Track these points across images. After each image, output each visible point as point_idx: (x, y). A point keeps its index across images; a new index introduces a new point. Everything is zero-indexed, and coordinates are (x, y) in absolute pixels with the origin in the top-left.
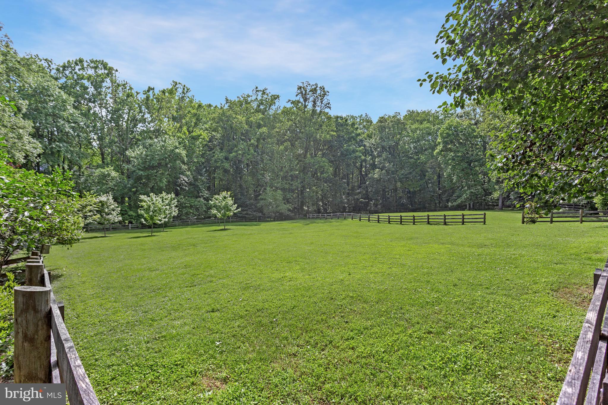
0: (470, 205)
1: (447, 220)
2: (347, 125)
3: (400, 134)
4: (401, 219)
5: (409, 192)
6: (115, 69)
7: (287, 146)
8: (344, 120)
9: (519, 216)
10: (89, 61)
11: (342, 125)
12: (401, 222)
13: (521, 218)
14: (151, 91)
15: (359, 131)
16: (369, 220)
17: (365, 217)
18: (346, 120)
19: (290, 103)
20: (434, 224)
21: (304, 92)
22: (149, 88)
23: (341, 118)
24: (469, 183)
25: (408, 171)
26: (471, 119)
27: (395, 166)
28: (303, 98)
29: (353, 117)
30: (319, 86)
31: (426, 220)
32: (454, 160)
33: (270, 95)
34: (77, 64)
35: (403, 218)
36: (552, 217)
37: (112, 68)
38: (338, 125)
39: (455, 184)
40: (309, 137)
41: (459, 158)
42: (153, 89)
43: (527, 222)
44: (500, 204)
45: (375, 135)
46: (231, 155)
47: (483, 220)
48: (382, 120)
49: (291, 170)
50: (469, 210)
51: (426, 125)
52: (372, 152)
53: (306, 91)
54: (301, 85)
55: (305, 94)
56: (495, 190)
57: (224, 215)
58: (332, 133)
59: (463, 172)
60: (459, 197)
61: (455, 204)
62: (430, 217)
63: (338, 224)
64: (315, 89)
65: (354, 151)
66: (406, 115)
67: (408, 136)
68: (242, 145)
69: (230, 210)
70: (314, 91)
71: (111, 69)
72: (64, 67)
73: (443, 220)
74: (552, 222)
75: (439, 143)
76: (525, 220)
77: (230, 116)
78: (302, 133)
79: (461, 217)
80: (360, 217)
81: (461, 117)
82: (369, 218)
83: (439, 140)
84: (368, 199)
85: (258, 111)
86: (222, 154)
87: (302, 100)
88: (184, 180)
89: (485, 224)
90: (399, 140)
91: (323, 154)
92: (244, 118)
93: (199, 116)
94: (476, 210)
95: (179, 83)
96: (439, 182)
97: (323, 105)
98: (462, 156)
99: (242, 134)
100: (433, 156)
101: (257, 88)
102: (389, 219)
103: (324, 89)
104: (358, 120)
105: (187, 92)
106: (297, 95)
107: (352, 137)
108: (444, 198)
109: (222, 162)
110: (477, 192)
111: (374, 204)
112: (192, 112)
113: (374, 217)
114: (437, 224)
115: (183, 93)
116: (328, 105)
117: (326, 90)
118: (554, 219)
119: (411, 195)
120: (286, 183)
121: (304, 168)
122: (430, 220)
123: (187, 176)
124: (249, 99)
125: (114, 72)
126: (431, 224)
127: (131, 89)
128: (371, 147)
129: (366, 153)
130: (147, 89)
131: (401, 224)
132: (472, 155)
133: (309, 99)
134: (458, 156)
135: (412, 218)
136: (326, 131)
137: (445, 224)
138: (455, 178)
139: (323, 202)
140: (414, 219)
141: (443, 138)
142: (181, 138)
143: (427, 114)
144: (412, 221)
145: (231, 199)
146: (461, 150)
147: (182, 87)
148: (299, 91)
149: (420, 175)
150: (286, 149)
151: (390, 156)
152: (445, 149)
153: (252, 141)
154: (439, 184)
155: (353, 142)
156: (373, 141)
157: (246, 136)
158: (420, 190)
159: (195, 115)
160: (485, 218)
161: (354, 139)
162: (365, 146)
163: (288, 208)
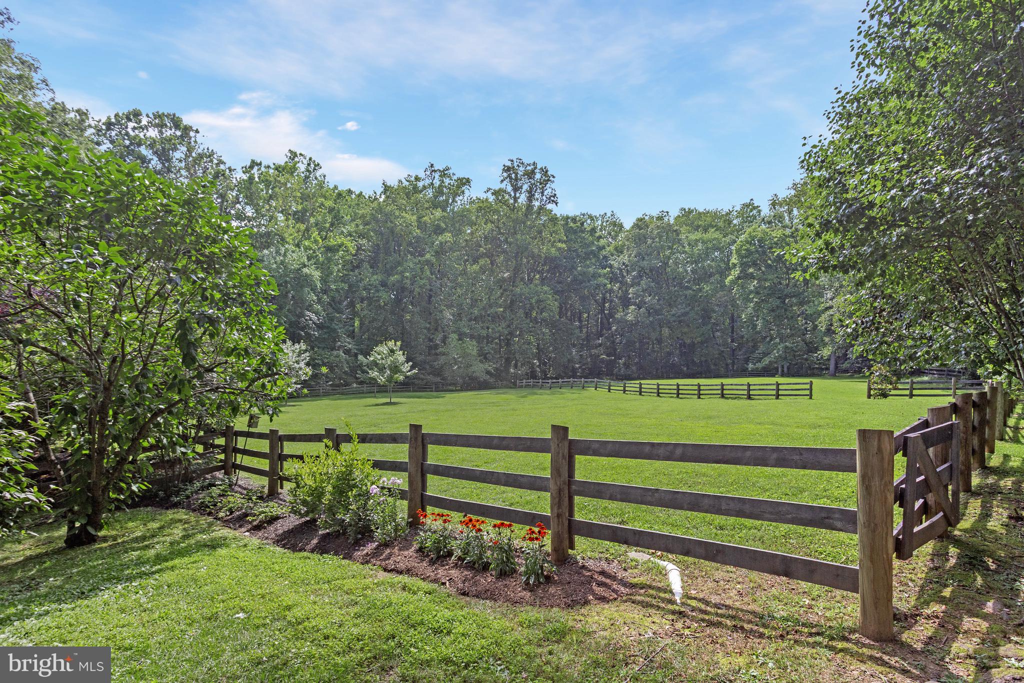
0: (783, 367)
1: (751, 392)
2: (583, 231)
3: (670, 248)
4: (678, 390)
5: (683, 345)
6: (195, 128)
7: (484, 265)
8: (579, 224)
9: (862, 386)
10: (151, 115)
11: (575, 232)
12: (678, 394)
13: (866, 391)
14: (256, 168)
15: (602, 242)
16: (624, 391)
17: (617, 386)
18: (582, 224)
19: (490, 193)
20: (732, 398)
21: (513, 176)
22: (253, 161)
23: (574, 220)
24: (783, 331)
25: (683, 311)
26: (784, 227)
27: (661, 302)
28: (512, 185)
29: (591, 217)
30: (539, 167)
31: (719, 392)
32: (757, 293)
33: (455, 178)
34: (129, 120)
35: (681, 387)
36: (912, 389)
37: (191, 127)
38: (569, 231)
39: (759, 332)
40: (521, 251)
41: (766, 291)
42: (260, 164)
43: (875, 396)
44: (832, 367)
45: (628, 249)
46: (392, 279)
47: (808, 392)
48: (641, 224)
49: (491, 306)
50: (783, 375)
51: (712, 234)
52: (623, 277)
53: (516, 174)
54: (509, 164)
55: (516, 179)
56: (825, 345)
57: (390, 379)
58: (560, 245)
59: (773, 314)
60: (766, 354)
61: (759, 365)
62: (725, 387)
63: (575, 396)
64: (533, 172)
65: (595, 276)
66: (679, 216)
67: (684, 252)
68: (410, 262)
69: (400, 371)
70: (530, 174)
71: (187, 129)
72: (109, 125)
73: (745, 392)
74: (911, 396)
75: (735, 265)
76: (872, 392)
77: (392, 213)
78: (510, 243)
79: (774, 387)
80: (610, 386)
81: (770, 223)
82: (625, 387)
83: (734, 260)
84: (615, 355)
85: (435, 205)
86: (375, 277)
87: (509, 189)
88: (310, 320)
89: (811, 398)
90: (669, 258)
91: (543, 280)
92: (415, 217)
93: (339, 212)
94: (793, 376)
95: (301, 154)
96: (733, 327)
97: (544, 198)
98: (770, 288)
99: (410, 244)
100: (723, 287)
101: (432, 166)
102: (658, 389)
103: (547, 171)
104: (600, 222)
105: (314, 169)
106: (502, 181)
107: (592, 252)
108: (740, 355)
109: (378, 291)
110: (796, 347)
111: (625, 364)
112: (326, 205)
113: (633, 385)
114: (737, 397)
115: (308, 171)
116: (553, 199)
117: (549, 173)
118: (915, 392)
119: (687, 350)
120: (482, 328)
121: (512, 302)
122: (725, 392)
123: (316, 313)
124: (420, 184)
125: (192, 134)
126: (727, 398)
127: (221, 162)
128: (621, 270)
129: (613, 279)
130: (249, 164)
131: (678, 397)
132: (787, 285)
133: (521, 187)
134: (765, 288)
135: (696, 388)
136: (550, 241)
137: (749, 397)
138: (760, 324)
139: (539, 360)
140: (699, 390)
141: (741, 256)
142: (310, 249)
143: (715, 215)
144: (696, 392)
145: (401, 352)
146: (770, 277)
147: (305, 162)
148: (505, 174)
149: (703, 317)
150: (483, 270)
151: (652, 284)
152: (745, 276)
153: (428, 256)
154: (732, 333)
155: (593, 261)
156: (624, 258)
157: (417, 248)
158: (702, 343)
159: (331, 210)
160: (811, 389)
161: (595, 256)
162: (611, 266)
163: (486, 369)
